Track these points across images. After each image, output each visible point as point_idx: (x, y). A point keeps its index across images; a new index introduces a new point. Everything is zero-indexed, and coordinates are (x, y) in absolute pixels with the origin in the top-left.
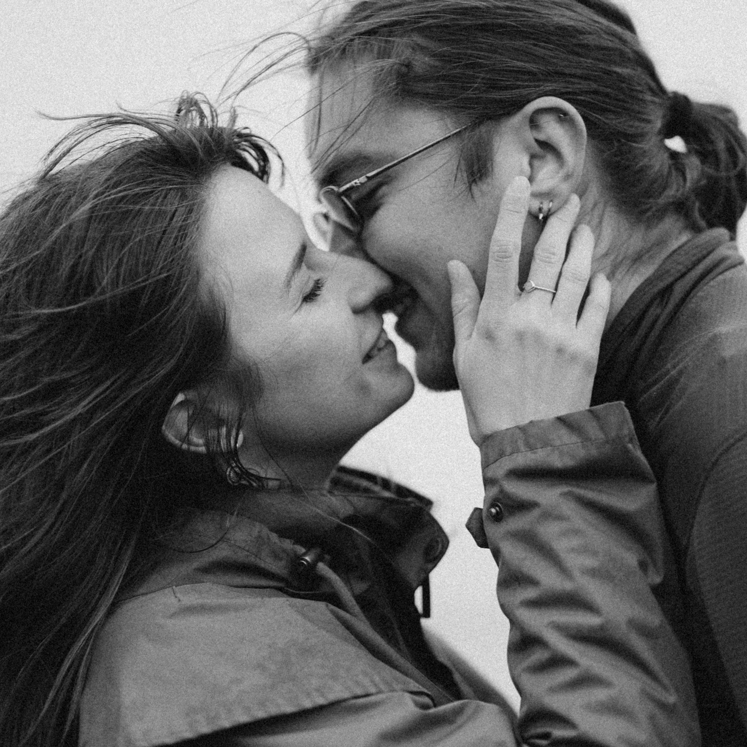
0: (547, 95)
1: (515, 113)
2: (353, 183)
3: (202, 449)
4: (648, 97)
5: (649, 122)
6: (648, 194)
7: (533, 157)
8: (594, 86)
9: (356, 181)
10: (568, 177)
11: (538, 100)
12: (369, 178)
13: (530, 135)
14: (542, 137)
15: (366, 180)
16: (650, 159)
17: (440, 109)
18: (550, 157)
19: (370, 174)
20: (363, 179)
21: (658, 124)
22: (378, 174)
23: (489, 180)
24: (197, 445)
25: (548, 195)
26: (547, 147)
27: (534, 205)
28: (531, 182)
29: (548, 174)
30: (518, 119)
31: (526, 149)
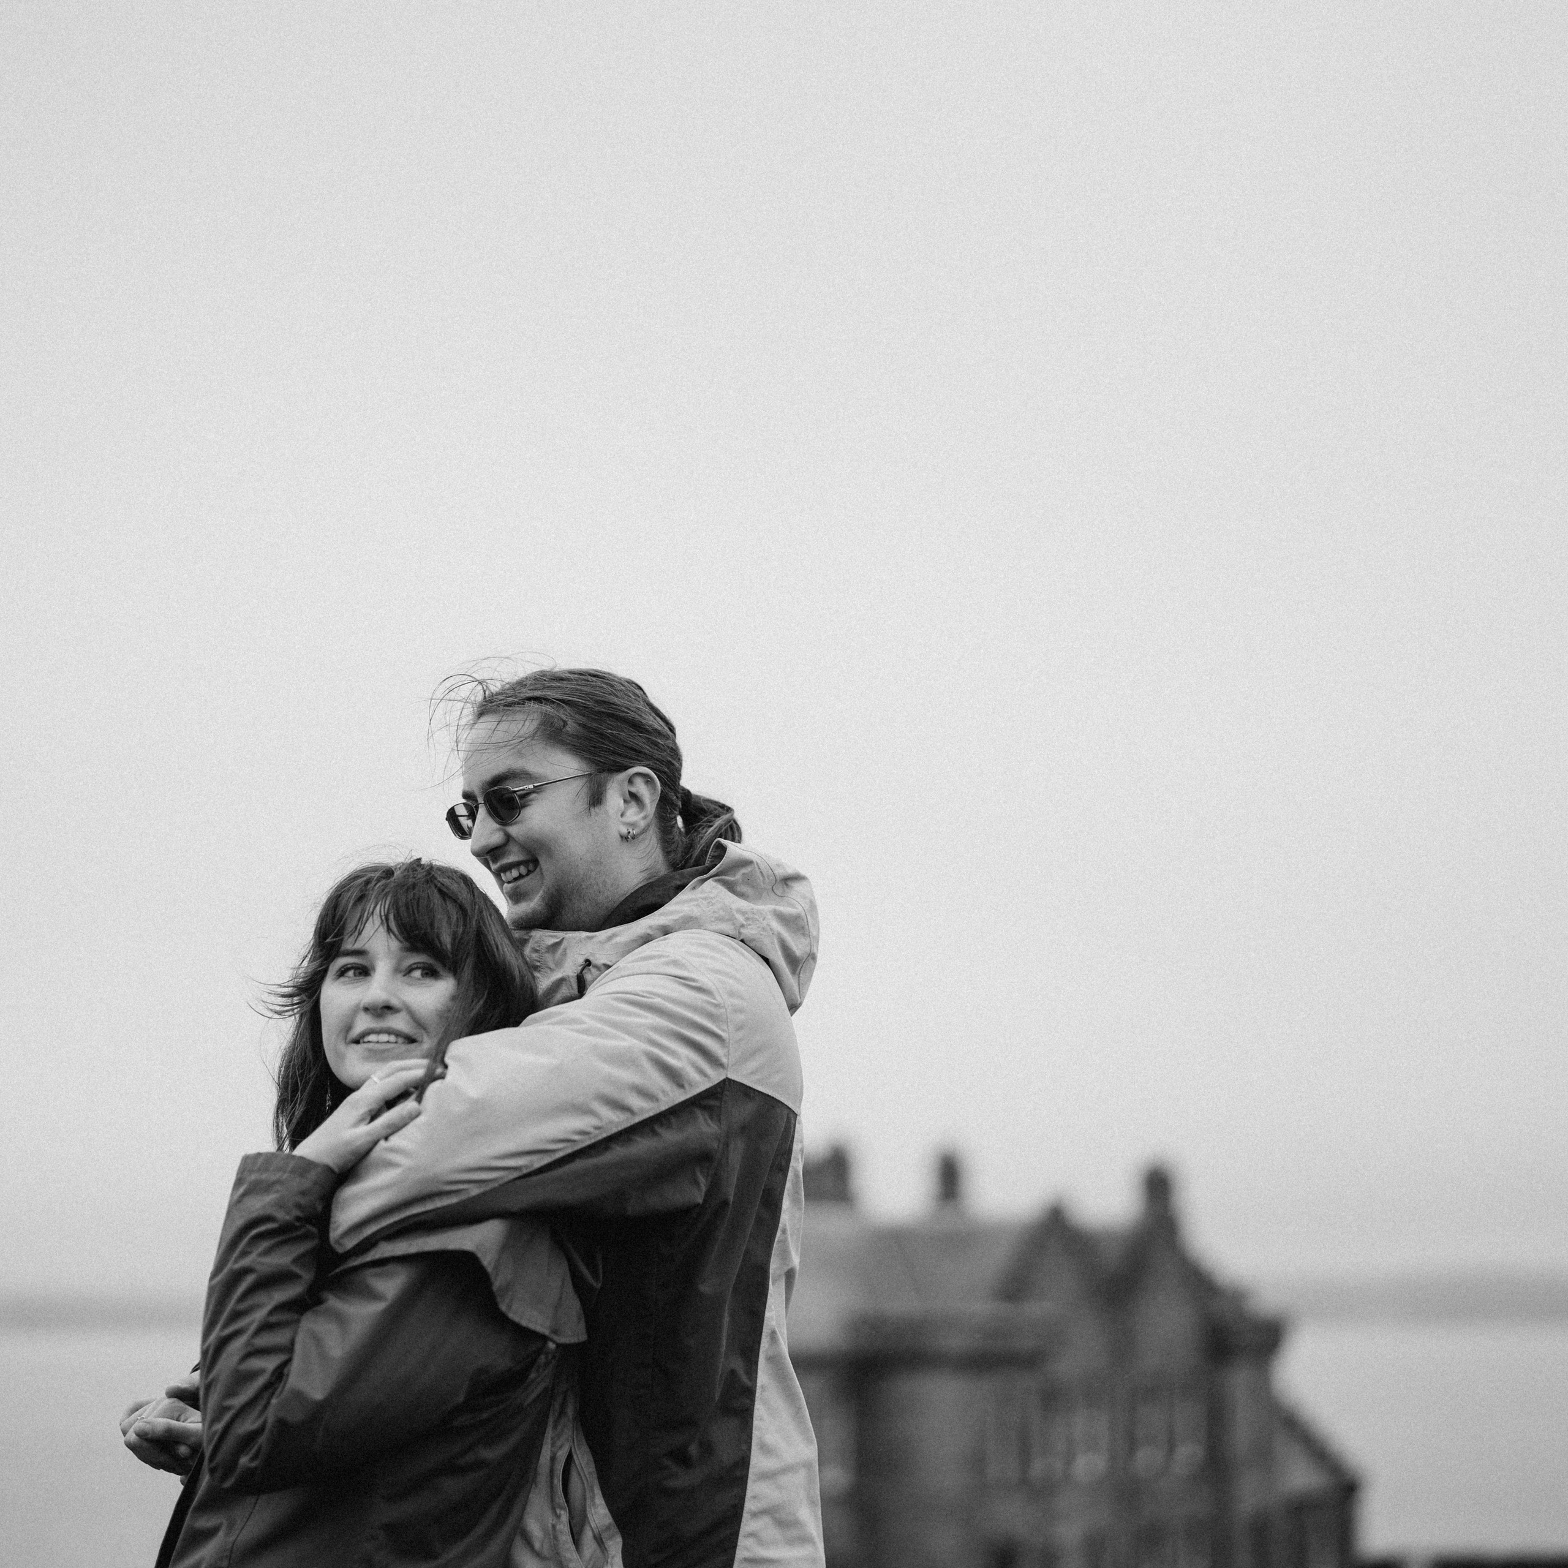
1: (622, 772)
7: (625, 801)
10: (645, 818)
11: (638, 768)
13: (627, 788)
14: (633, 790)
18: (633, 803)
23: (602, 808)
25: (633, 825)
26: (634, 797)
27: (624, 830)
28: (622, 815)
29: (633, 814)
30: (623, 776)
31: (623, 795)
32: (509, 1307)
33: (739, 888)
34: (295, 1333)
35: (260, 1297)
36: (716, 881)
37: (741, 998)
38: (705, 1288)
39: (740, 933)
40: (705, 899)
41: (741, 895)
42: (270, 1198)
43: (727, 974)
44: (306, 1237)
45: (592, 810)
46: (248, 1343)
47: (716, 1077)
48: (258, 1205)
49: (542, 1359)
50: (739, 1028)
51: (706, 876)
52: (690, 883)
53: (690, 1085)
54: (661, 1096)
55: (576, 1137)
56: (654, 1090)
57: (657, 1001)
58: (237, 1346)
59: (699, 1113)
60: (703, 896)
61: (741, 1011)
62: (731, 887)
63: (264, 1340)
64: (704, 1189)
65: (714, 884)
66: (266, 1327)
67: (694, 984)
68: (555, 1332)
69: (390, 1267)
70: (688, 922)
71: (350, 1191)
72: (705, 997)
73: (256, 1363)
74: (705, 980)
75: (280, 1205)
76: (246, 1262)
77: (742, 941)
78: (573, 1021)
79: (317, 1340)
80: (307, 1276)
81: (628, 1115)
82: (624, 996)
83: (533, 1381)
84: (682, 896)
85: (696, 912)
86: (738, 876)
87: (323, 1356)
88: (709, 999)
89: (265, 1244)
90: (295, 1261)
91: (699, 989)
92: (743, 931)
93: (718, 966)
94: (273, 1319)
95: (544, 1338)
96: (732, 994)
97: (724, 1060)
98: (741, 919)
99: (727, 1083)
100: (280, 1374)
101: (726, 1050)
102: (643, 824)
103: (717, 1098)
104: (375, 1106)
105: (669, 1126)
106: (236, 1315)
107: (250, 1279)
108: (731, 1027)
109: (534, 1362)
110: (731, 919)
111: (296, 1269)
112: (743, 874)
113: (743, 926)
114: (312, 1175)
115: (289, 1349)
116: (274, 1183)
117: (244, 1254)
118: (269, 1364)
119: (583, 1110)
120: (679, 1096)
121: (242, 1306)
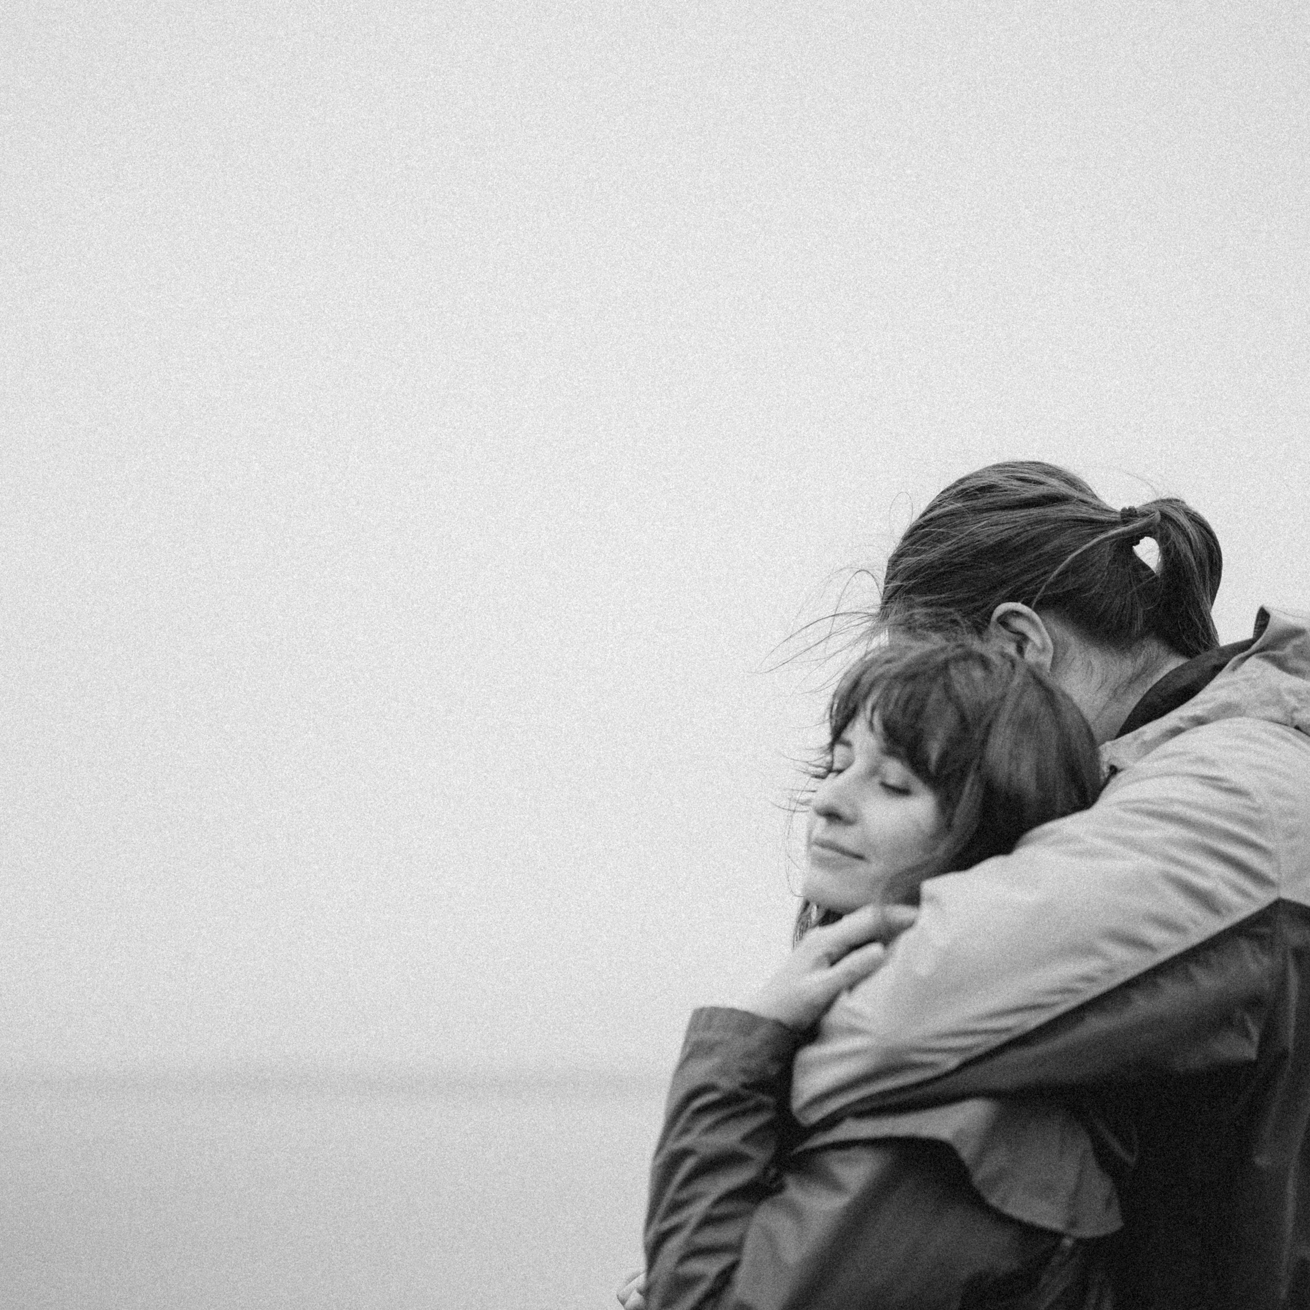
32: (1004, 1200)
33: (1291, 664)
34: (746, 1230)
35: (700, 1186)
36: (1260, 657)
37: (1291, 797)
38: (1262, 1161)
39: (1293, 719)
40: (1247, 680)
41: (1296, 672)
42: (715, 1061)
43: (1271, 770)
44: (758, 1109)
46: (688, 1242)
47: (1263, 898)
48: (700, 1072)
49: (1056, 1259)
50: (1292, 835)
51: (1246, 653)
52: (1230, 663)
53: (1229, 910)
54: (1190, 925)
55: (1080, 985)
56: (1181, 919)
57: (1177, 809)
58: (675, 1245)
59: (1244, 945)
60: (1243, 677)
61: (1292, 814)
62: (1281, 664)
63: (709, 1237)
64: (1256, 1039)
65: (1260, 662)
66: (707, 1221)
67: (1226, 785)
68: (1073, 1224)
69: (853, 1153)
70: (1228, 710)
71: (810, 1054)
72: (1242, 801)
73: (696, 1266)
74: (1238, 778)
75: (723, 1071)
76: (687, 1141)
77: (1297, 728)
78: (1070, 840)
79: (770, 1238)
80: (761, 1155)
81: (1149, 953)
82: (1137, 805)
83: (1046, 1285)
84: (1220, 679)
85: (1235, 697)
86: (1288, 649)
87: (776, 1258)
88: (1249, 803)
89: (708, 1120)
90: (745, 1139)
91: (1234, 791)
92: (1296, 715)
93: (1262, 761)
94: (717, 1212)
95: (1057, 1236)
96: (1279, 794)
97: (1273, 876)
98: (1293, 701)
99: (1279, 905)
100: (726, 1277)
101: (1275, 864)
103: (1268, 925)
104: (835, 950)
105: (1207, 965)
106: (677, 1206)
107: (689, 1163)
108: (1280, 836)
109: (1048, 1260)
110: (1278, 701)
111: (748, 1150)
112: (1295, 646)
113: (1295, 709)
114: (761, 1033)
115: (736, 1248)
116: (717, 1043)
117: (686, 1131)
118: (710, 1267)
119: (1089, 951)
120: (1215, 925)
121: (684, 1195)
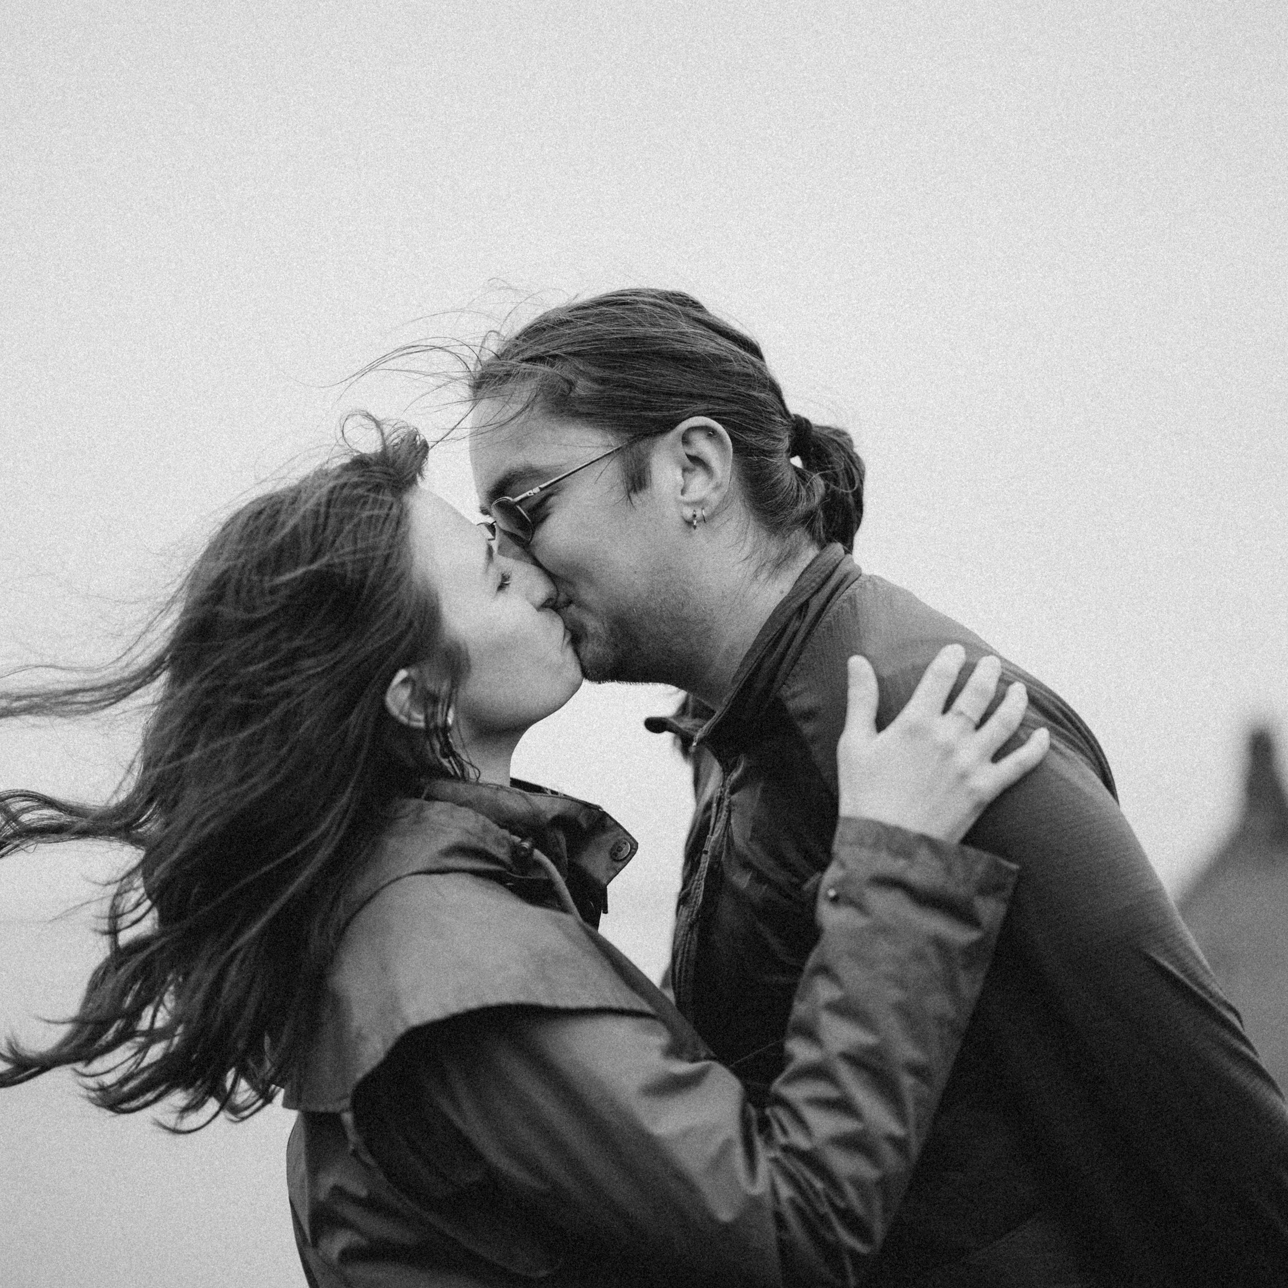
0: (699, 415)
1: (668, 432)
2: (527, 494)
3: (422, 724)
4: (778, 418)
5: (780, 440)
6: (781, 506)
7: (685, 470)
8: (736, 408)
9: (531, 491)
10: (717, 487)
11: (691, 419)
12: (542, 489)
13: (682, 451)
14: (692, 452)
15: (539, 490)
16: (783, 474)
17: (603, 427)
18: (699, 469)
19: (542, 486)
20: (536, 490)
21: (786, 444)
22: (550, 485)
23: (648, 491)
24: (418, 721)
25: (700, 503)
26: (697, 461)
27: (688, 512)
28: (683, 492)
29: (699, 486)
30: (672, 436)
31: (679, 462)
45: (635, 498)
102: (715, 498)
